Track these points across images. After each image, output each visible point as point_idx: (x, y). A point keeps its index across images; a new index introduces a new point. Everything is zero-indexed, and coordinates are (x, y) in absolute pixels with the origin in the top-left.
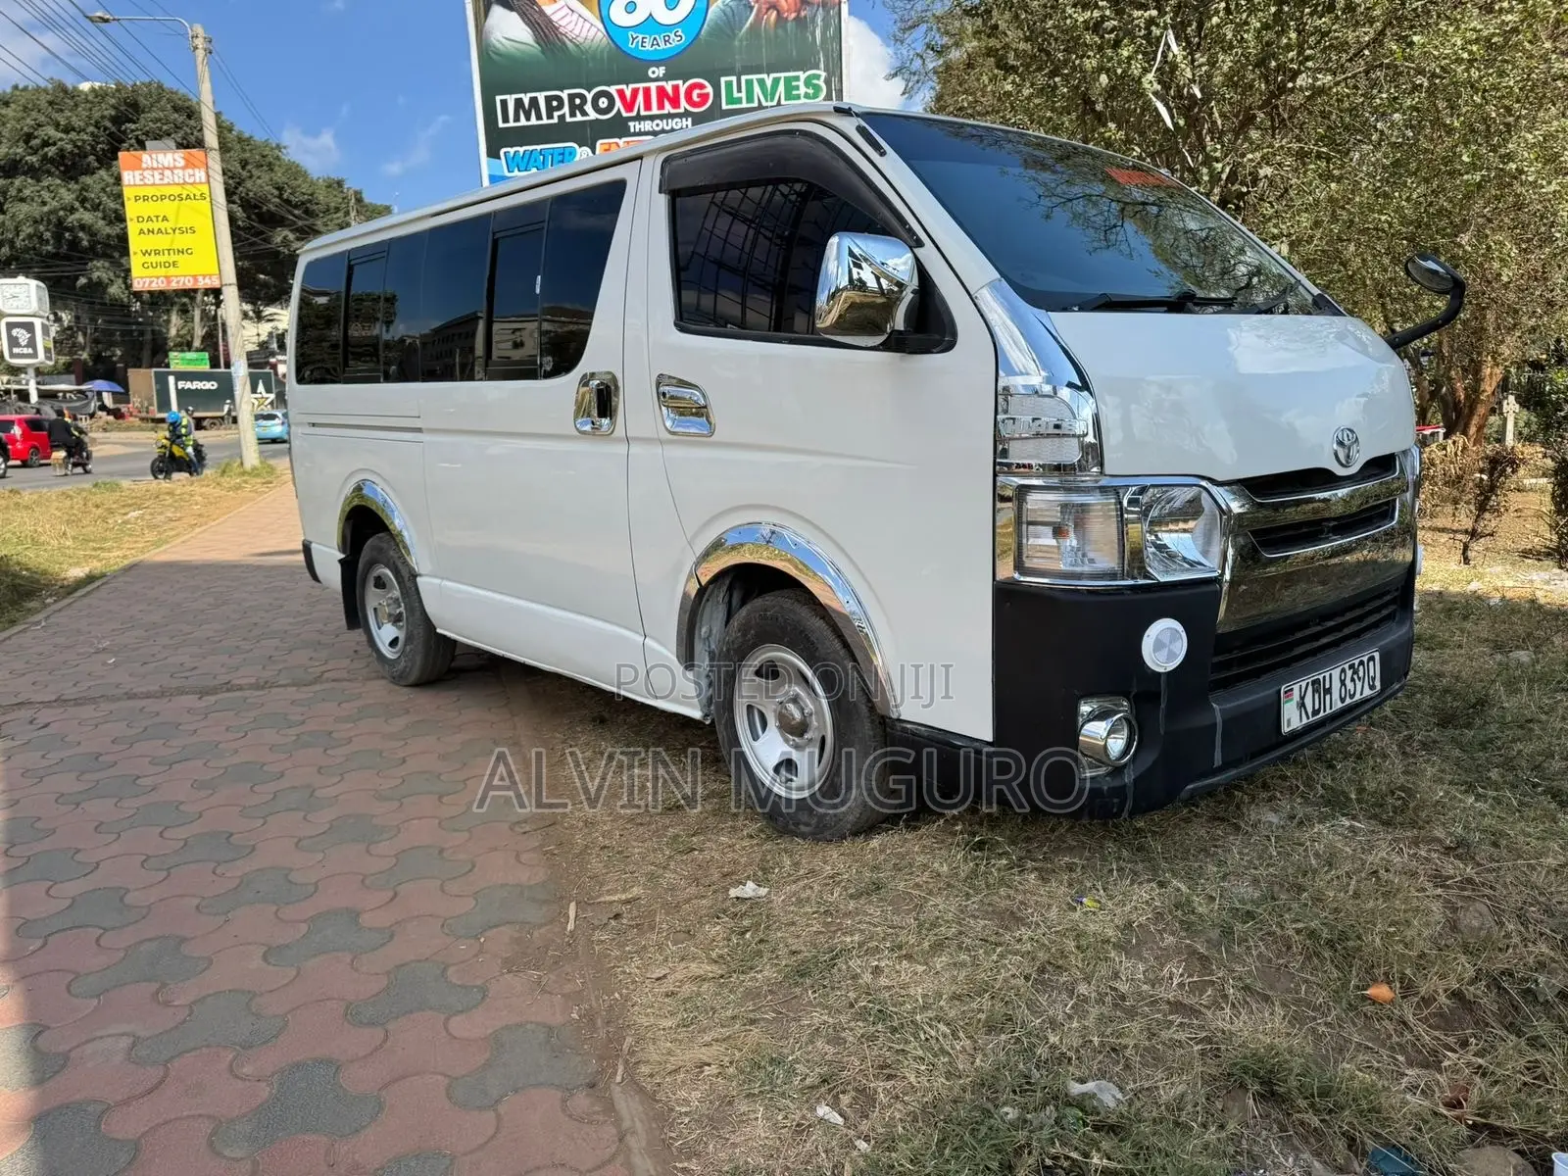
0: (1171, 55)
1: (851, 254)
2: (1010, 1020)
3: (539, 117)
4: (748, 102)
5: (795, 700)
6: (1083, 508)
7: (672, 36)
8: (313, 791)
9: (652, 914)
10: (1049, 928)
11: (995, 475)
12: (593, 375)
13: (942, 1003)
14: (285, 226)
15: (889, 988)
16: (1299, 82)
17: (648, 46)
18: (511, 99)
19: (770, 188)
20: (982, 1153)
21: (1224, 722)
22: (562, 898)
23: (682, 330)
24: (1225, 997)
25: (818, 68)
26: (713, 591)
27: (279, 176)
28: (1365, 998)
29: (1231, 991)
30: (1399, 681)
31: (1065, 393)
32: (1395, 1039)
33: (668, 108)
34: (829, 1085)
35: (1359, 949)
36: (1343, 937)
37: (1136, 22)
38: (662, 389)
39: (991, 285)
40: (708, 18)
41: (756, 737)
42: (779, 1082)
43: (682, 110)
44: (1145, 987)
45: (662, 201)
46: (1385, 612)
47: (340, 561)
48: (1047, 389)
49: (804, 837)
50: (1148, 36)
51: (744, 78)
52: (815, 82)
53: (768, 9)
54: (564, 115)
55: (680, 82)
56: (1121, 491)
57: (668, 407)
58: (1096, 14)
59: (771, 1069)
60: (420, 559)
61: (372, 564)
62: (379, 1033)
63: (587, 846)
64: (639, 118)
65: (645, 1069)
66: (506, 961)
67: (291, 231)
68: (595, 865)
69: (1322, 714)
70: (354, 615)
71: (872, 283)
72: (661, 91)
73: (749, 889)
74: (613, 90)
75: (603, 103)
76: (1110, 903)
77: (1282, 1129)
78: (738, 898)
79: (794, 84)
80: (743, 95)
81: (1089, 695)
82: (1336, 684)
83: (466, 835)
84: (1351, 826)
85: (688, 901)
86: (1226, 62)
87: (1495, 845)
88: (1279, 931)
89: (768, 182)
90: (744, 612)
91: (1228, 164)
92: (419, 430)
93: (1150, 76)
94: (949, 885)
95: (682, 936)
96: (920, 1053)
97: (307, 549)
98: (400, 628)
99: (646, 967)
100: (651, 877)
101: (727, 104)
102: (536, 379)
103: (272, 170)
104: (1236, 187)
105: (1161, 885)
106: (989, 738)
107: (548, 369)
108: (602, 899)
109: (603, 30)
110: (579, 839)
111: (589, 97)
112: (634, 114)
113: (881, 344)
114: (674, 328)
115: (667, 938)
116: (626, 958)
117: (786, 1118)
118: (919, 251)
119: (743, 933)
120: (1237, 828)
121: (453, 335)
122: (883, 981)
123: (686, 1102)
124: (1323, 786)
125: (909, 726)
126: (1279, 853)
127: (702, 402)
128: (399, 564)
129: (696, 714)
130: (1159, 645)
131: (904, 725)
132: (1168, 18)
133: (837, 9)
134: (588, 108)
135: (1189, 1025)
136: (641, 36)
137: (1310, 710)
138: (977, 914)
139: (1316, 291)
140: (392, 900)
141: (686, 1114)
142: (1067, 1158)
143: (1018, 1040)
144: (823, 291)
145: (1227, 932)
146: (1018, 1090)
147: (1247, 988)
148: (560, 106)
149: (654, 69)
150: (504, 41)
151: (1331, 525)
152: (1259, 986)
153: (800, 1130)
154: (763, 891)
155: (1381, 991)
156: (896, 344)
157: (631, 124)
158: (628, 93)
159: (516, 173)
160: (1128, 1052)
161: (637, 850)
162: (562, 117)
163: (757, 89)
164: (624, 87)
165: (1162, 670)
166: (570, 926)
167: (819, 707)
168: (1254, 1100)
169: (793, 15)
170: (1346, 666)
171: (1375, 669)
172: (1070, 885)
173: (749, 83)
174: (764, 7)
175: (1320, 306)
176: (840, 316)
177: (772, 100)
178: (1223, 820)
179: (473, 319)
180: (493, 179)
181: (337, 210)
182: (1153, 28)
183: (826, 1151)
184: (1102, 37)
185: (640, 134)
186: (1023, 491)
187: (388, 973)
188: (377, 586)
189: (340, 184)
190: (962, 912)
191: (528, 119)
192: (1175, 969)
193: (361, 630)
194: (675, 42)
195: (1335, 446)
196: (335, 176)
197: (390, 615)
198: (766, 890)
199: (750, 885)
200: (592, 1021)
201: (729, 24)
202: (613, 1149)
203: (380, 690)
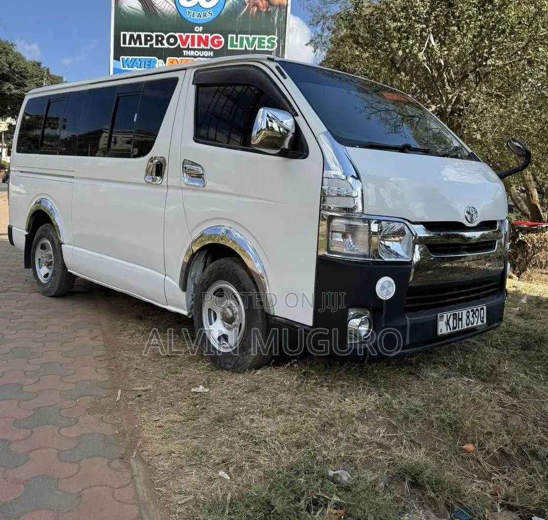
0: (431, 45)
1: (268, 116)
2: (307, 444)
3: (141, 44)
4: (240, 47)
5: (230, 307)
6: (356, 227)
7: (208, 13)
8: (4, 336)
9: (155, 396)
10: (330, 409)
11: (320, 211)
12: (155, 158)
13: (279, 435)
14: (10, 82)
15: (257, 428)
16: (489, 62)
17: (196, 17)
18: (128, 34)
19: (246, 87)
20: (287, 491)
21: (411, 325)
22: (115, 388)
23: (196, 141)
24: (402, 443)
25: (275, 35)
26: (198, 256)
27: (11, 58)
28: (463, 449)
29: (405, 441)
30: (497, 322)
31: (351, 180)
32: (474, 468)
33: (202, 46)
34: (225, 463)
35: (462, 428)
36: (456, 422)
37: (416, 29)
38: (185, 166)
39: (325, 133)
40: (225, 8)
41: (211, 324)
42: (204, 461)
43: (209, 48)
44: (367, 436)
45: (193, 88)
46: (491, 290)
47: (26, 236)
48: (344, 177)
49: (228, 370)
50: (421, 36)
51: (239, 36)
52: (272, 41)
53: (253, 6)
54: (153, 44)
55: (209, 35)
56: (371, 221)
57: (187, 173)
58: (399, 24)
59: (201, 456)
60: (65, 236)
61: (40, 238)
62: (29, 432)
63: (128, 368)
64: (188, 49)
65: (145, 453)
66: (87, 410)
67: (13, 84)
68: (131, 375)
69: (457, 329)
70: (29, 261)
71: (276, 129)
72: (200, 38)
73: (201, 389)
74: (177, 35)
75: (172, 40)
76: (357, 402)
77: (420, 500)
78: (194, 392)
79: (263, 41)
80: (238, 44)
81: (353, 306)
82: (464, 318)
83: (73, 359)
84: (468, 381)
85: (172, 392)
86: (456, 51)
87: (529, 393)
88: (428, 418)
89: (245, 85)
90: (211, 266)
91: (456, 95)
92: (72, 177)
93: (422, 53)
94: (288, 389)
95: (168, 405)
96: (266, 453)
97: (10, 229)
98: (50, 269)
99: (151, 416)
100: (157, 382)
101: (231, 47)
102: (129, 158)
103: (8, 55)
104: (458, 106)
105: (380, 396)
106: (311, 324)
107: (136, 154)
108: (134, 389)
109: (175, 7)
110: (125, 365)
111: (166, 37)
112: (186, 47)
113: (278, 153)
114: (193, 140)
115: (161, 405)
116: (142, 412)
117: (205, 475)
118: (296, 118)
119: (196, 405)
120: (418, 377)
121: (89, 138)
122: (254, 425)
123: (163, 466)
124: (460, 365)
125: (278, 318)
126: (434, 389)
127: (202, 172)
128: (54, 239)
129: (185, 313)
130: (383, 288)
131: (276, 318)
132: (430, 29)
133: (285, 9)
134: (165, 42)
135: (385, 454)
136: (193, 12)
137: (451, 327)
138: (299, 401)
139: (470, 151)
140: (38, 382)
141: (162, 471)
142: (323, 497)
143: (310, 452)
144: (255, 130)
145: (406, 418)
146: (307, 472)
147: (412, 441)
148: (151, 40)
149: (198, 27)
150: (128, 8)
151: (464, 247)
152: (417, 441)
153: (210, 480)
154: (207, 390)
155: (470, 447)
156: (284, 154)
157: (184, 51)
158: (184, 37)
159: (127, 68)
160: (357, 462)
161: (151, 371)
162: (152, 45)
163: (245, 41)
164: (182, 34)
165: (384, 299)
166: (118, 399)
167: (240, 310)
168: (408, 484)
169: (265, 10)
170: (470, 310)
171: (484, 313)
172: (341, 393)
173: (242, 39)
174: (252, 5)
175: (471, 157)
176: (262, 140)
177: (252, 47)
178: (413, 374)
179: (101, 132)
180: (116, 71)
181: (37, 77)
182: (424, 33)
183: (221, 489)
184: (401, 34)
185: (188, 56)
186: (331, 218)
187: (34, 410)
188: (41, 248)
189: (39, 64)
190: (293, 400)
191: (135, 44)
192: (382, 430)
193: (31, 269)
194: (208, 16)
195: (466, 214)
196: (37, 61)
197: (46, 262)
198: (208, 390)
199: (201, 387)
200: (124, 434)
201: (234, 11)
202: (129, 481)
203: (37, 297)
